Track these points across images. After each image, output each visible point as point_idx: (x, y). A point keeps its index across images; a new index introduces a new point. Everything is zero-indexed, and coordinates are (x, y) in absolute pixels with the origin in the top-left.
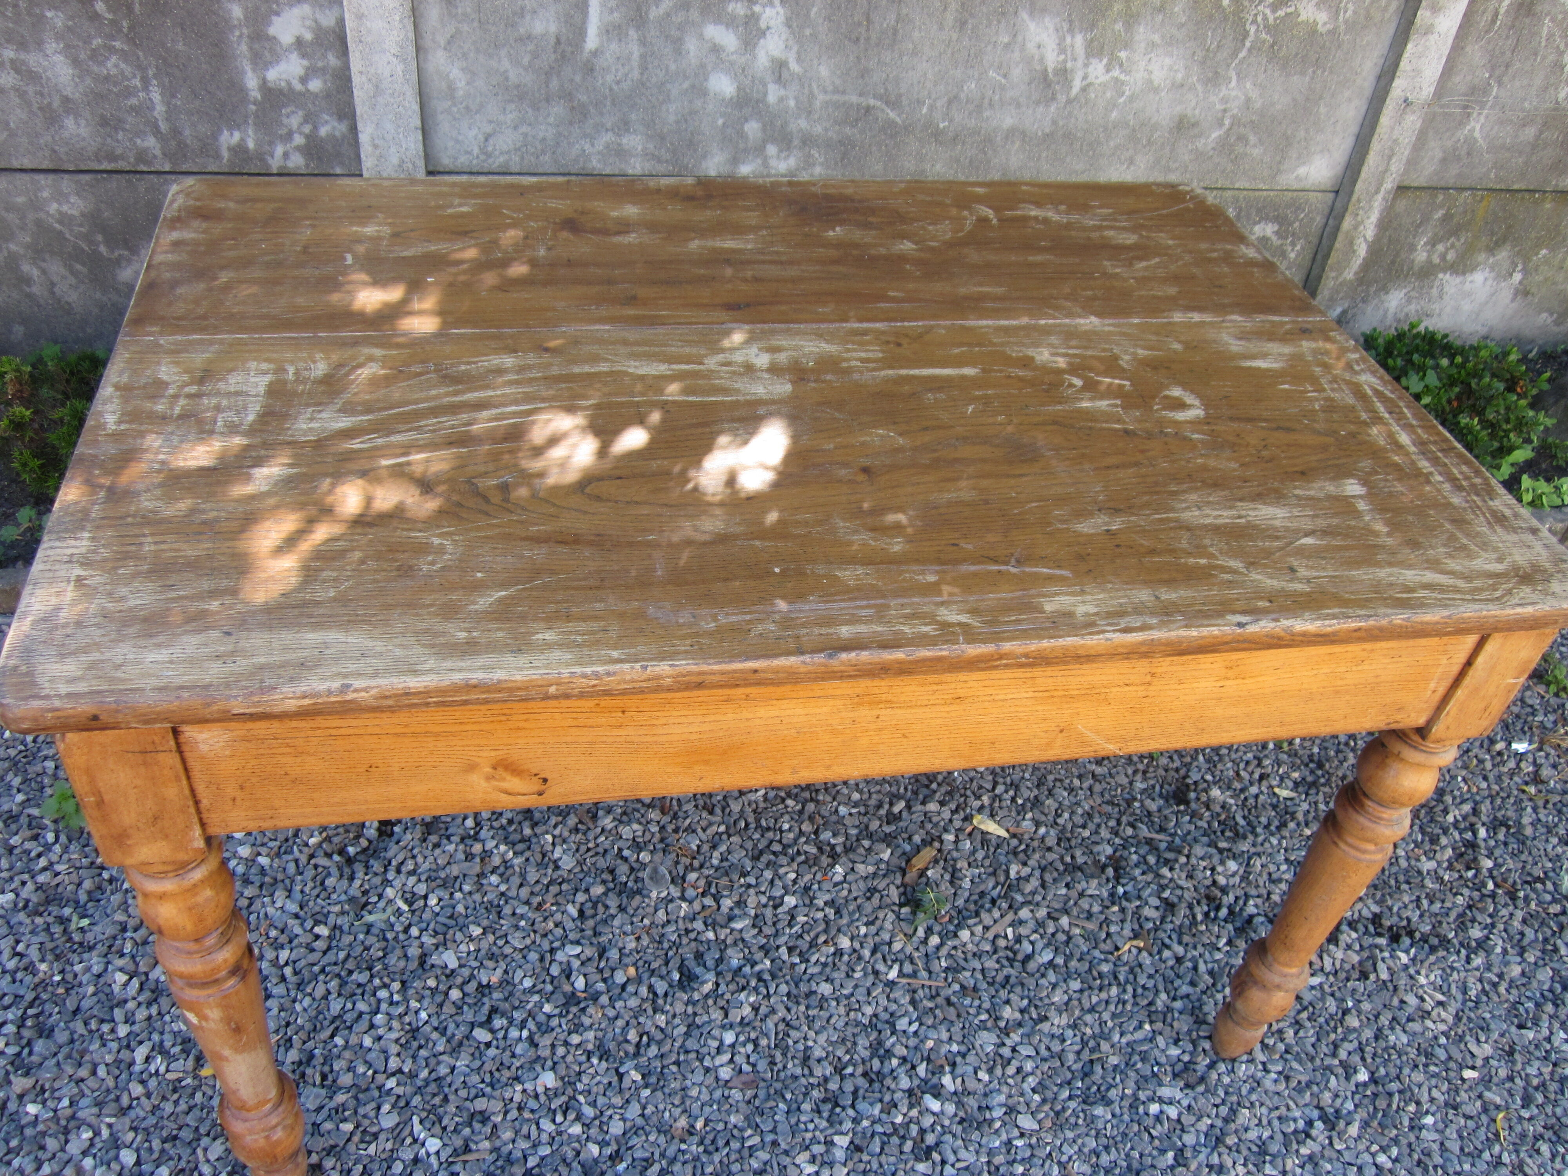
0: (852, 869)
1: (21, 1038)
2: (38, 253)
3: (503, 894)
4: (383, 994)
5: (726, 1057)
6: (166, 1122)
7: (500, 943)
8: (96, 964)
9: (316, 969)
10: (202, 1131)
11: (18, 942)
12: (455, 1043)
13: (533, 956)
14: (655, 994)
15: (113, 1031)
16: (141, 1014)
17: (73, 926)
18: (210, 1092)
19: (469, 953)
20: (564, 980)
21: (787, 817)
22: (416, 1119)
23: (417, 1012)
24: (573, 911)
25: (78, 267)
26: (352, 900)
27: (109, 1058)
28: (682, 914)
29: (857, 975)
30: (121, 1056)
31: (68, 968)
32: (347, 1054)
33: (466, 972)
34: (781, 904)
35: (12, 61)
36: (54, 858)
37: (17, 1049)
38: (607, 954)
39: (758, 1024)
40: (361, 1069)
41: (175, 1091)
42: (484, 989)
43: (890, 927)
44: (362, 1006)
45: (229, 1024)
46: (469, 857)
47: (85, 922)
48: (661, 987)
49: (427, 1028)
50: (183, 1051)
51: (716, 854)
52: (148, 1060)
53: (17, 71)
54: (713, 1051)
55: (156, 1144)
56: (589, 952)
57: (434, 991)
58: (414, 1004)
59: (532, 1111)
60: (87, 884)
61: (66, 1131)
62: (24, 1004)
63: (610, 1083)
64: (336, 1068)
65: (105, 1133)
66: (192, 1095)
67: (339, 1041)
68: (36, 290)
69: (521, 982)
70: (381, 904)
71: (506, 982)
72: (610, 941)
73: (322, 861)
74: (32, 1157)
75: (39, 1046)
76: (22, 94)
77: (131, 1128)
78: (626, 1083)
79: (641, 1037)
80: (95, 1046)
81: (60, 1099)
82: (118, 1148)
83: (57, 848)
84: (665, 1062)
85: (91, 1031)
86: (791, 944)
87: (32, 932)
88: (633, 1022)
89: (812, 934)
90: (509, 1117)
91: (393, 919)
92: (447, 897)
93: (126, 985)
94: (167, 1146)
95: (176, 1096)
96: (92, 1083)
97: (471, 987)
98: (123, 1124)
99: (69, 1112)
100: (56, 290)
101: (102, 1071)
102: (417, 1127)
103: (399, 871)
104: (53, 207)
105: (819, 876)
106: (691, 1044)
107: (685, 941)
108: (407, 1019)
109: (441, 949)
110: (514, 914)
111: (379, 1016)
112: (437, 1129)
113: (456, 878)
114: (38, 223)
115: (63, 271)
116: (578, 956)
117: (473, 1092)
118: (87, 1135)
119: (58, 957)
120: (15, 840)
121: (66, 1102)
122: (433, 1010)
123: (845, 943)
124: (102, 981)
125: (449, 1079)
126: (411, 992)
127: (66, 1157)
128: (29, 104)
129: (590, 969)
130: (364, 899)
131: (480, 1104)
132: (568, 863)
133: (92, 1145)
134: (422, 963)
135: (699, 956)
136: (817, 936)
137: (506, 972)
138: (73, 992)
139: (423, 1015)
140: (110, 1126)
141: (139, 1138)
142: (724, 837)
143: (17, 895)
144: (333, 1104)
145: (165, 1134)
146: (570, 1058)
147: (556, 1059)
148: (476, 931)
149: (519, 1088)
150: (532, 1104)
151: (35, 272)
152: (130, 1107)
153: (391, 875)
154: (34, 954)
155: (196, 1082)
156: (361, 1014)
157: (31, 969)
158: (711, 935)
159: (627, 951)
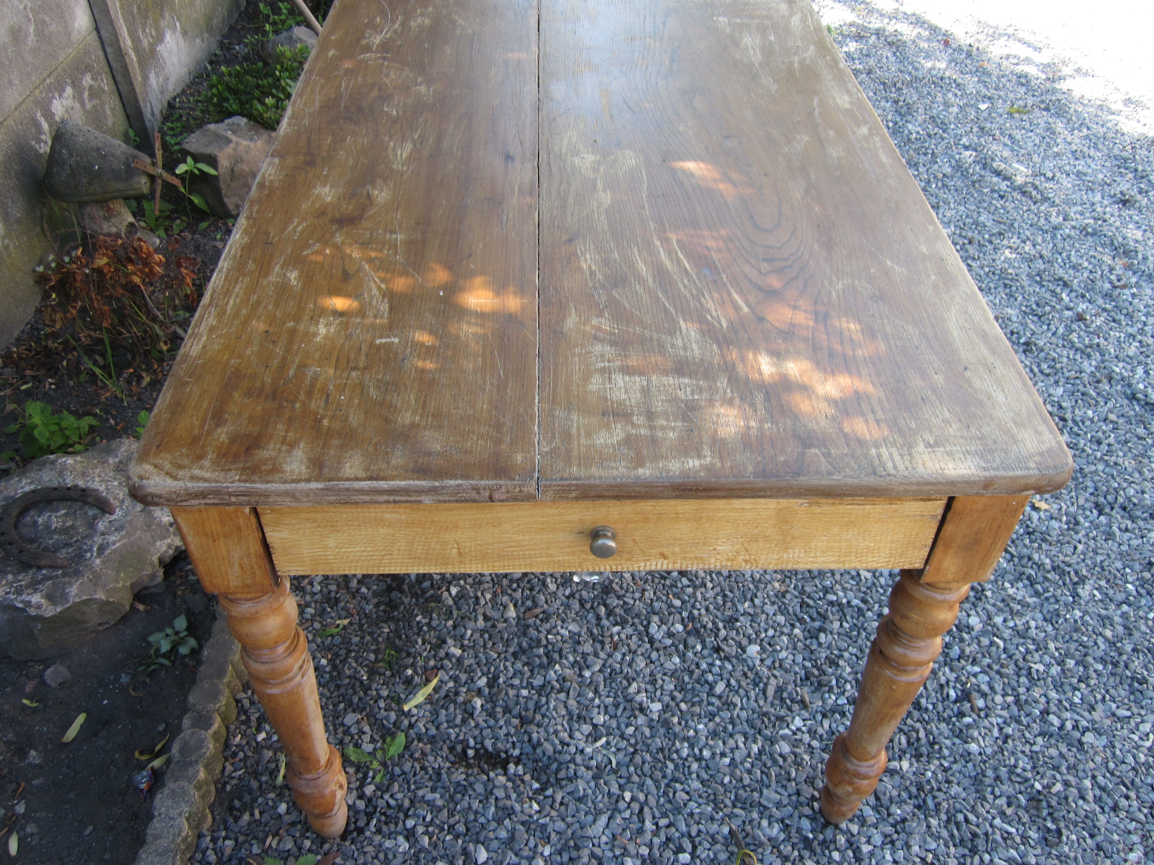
33: (665, 698)
97: (678, 696)
137: (666, 674)
150: (769, 662)
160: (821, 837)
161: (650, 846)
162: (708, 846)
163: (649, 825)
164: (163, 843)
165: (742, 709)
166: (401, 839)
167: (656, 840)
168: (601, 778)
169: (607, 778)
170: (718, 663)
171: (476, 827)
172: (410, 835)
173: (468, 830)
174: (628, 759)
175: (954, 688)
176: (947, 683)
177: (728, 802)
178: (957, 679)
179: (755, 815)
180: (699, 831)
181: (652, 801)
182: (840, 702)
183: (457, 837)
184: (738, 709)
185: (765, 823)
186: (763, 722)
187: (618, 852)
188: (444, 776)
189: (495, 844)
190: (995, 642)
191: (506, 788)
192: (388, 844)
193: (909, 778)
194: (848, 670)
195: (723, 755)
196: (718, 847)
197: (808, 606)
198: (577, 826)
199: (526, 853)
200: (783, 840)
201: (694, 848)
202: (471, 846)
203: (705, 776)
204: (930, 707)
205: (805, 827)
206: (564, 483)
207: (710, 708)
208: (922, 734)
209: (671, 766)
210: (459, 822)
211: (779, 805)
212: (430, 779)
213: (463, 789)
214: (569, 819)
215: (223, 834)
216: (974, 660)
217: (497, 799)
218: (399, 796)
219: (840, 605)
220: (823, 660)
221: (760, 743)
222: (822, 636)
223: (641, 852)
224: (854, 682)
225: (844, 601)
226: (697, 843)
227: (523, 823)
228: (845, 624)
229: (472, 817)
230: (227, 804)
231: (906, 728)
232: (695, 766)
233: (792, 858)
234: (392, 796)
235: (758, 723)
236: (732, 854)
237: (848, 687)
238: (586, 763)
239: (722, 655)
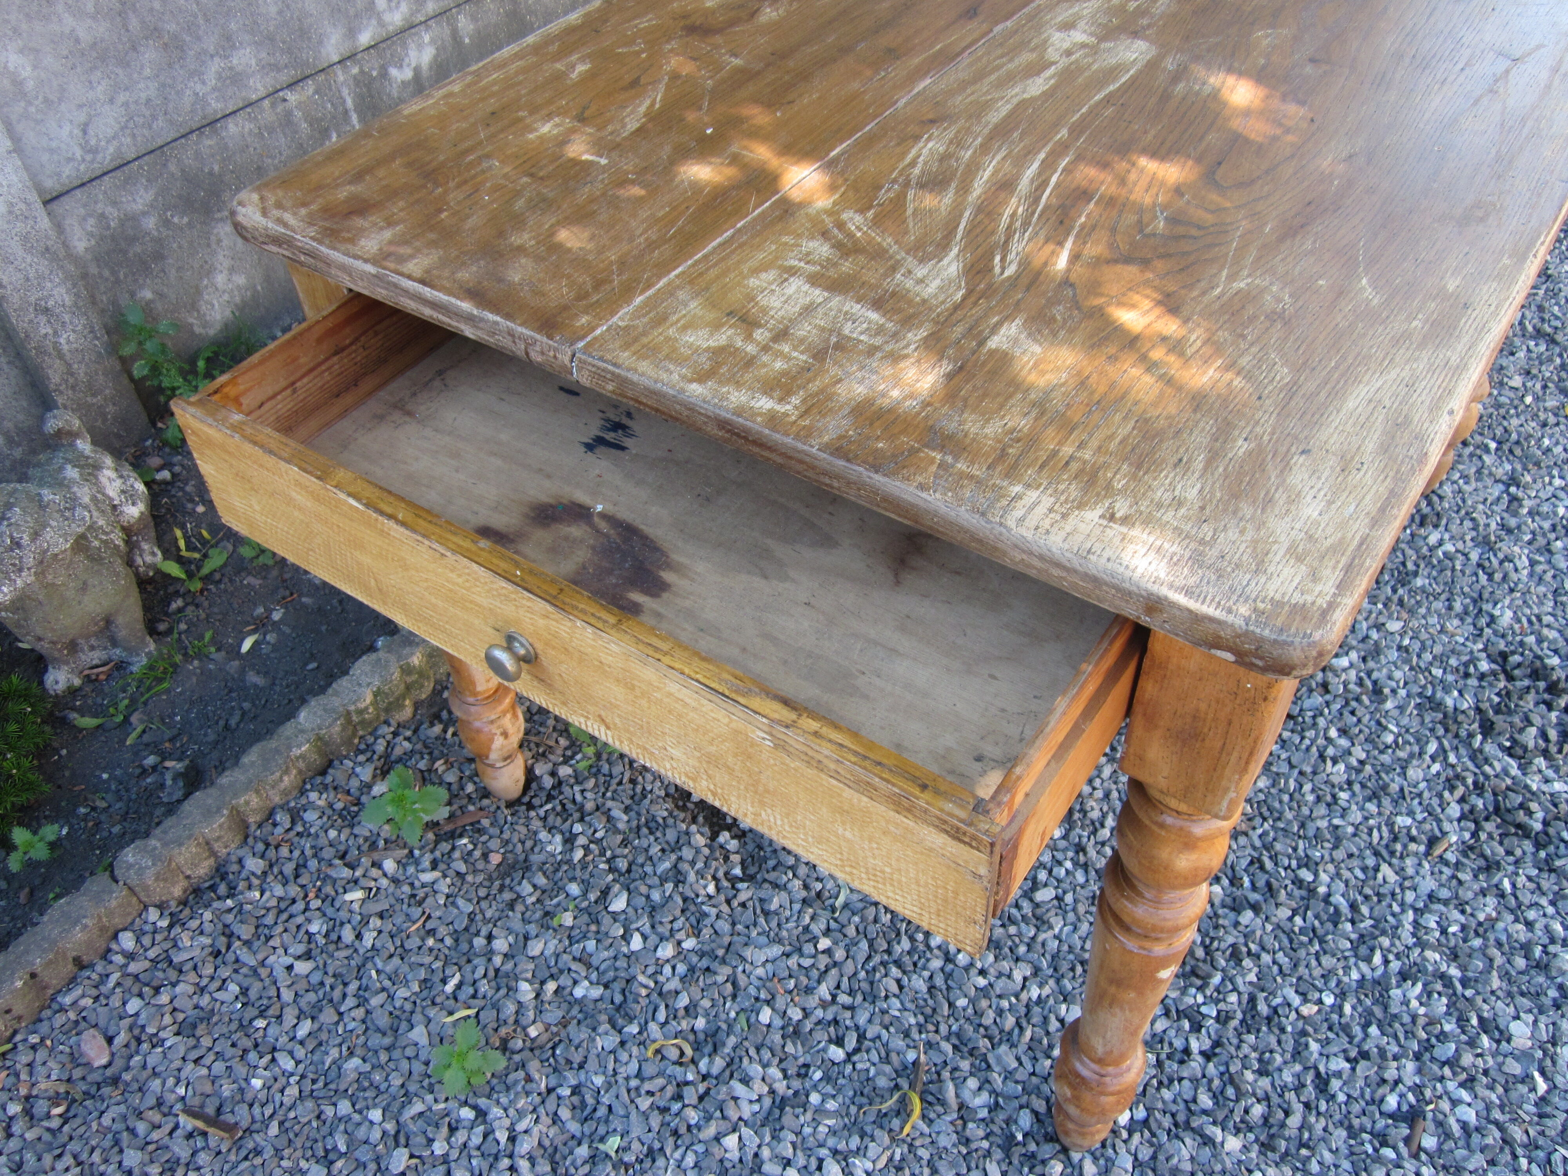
9: (862, 974)
12: (1030, 919)
18: (926, 1141)
32: (981, 1005)
40: (1006, 1005)
47: (615, 1141)
50: (860, 1137)
66: (919, 1157)
67: (960, 1003)
130: (815, 892)
144: (1022, 1049)
160: (1032, 1147)
161: (806, 1014)
162: (875, 1057)
163: (824, 991)
164: (336, 702)
165: (1056, 937)
166: (558, 838)
167: (819, 1013)
168: (811, 906)
169: (819, 911)
170: (1068, 864)
171: (637, 871)
172: (569, 840)
173: (629, 871)
174: (860, 905)
175: (1402, 1096)
176: (1397, 1082)
177: (943, 1029)
178: (1417, 1089)
179: (965, 1065)
180: (879, 1037)
181: (849, 967)
182: (1204, 1009)
183: (611, 870)
184: (1050, 934)
185: (973, 1083)
186: (1073, 969)
187: (763, 996)
188: (647, 802)
189: (641, 901)
190: (1533, 1078)
191: (698, 851)
192: (543, 835)
193: (1222, 1162)
194: (1252, 977)
195: (982, 972)
196: (887, 1069)
197: (1262, 868)
198: (742, 939)
199: (664, 930)
200: (983, 1120)
201: (857, 1050)
202: (617, 887)
203: (939, 981)
204: (1341, 1097)
205: (1021, 1122)
206: (600, 364)
207: (1014, 911)
208: (1294, 1121)
209: (906, 944)
210: (625, 857)
211: (1008, 1075)
212: (632, 798)
213: (652, 826)
214: (739, 927)
215: (408, 733)
216: (1472, 1079)
217: (680, 858)
218: (589, 795)
219: (1312, 891)
220: (1223, 945)
221: (1047, 991)
222: (1247, 916)
223: (789, 1012)
224: (1245, 997)
225: (1322, 890)
226: (864, 1048)
227: (685, 900)
228: (1298, 920)
229: (640, 860)
230: (435, 710)
231: (1275, 1099)
232: (936, 964)
233: (974, 1146)
234: (583, 791)
235: (1064, 967)
236: (897, 1087)
237: (1233, 998)
238: (808, 881)
239: (1082, 858)
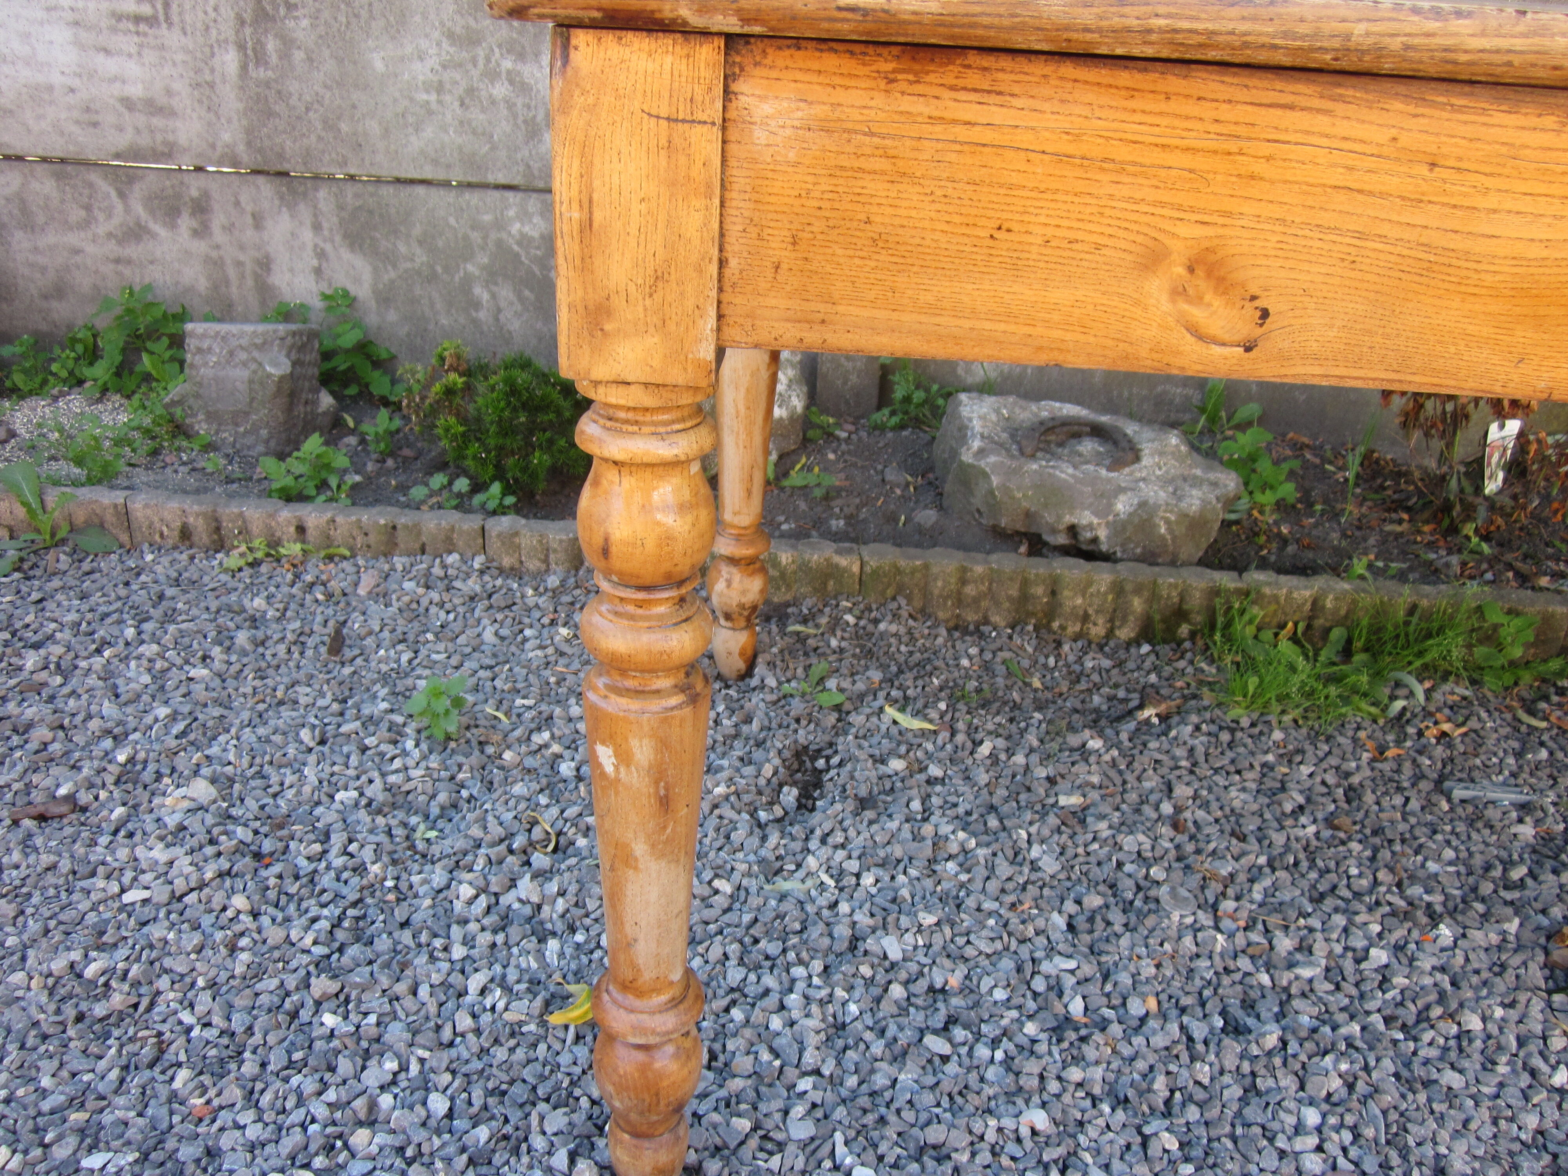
0: (1464, 936)
1: (334, 940)
2: (492, 276)
3: (962, 885)
4: (799, 971)
5: (1313, 1141)
6: (494, 1070)
7: (961, 941)
8: (439, 877)
9: (712, 927)
10: (540, 1092)
11: (351, 841)
12: (897, 1048)
13: (1007, 964)
14: (1190, 1039)
15: (446, 949)
16: (484, 939)
17: (418, 835)
18: (557, 1046)
19: (916, 947)
20: (1052, 995)
21: (1352, 861)
22: (839, 1137)
23: (844, 1004)
24: (1060, 921)
25: (527, 293)
26: (761, 861)
27: (436, 978)
28: (1218, 948)
29: (1502, 1069)
30: (451, 979)
31: (404, 876)
32: (748, 1033)
33: (913, 967)
34: (1366, 958)
35: (509, 72)
36: (411, 763)
37: (325, 951)
38: (1113, 978)
39: (1355, 1105)
40: (765, 1056)
41: (513, 1035)
42: (936, 992)
43: (1540, 1017)
44: (769, 981)
45: (657, 783)
46: (916, 837)
47: (432, 834)
48: (1199, 1031)
49: (859, 1025)
50: (529, 990)
51: (1257, 887)
52: (483, 992)
53: (511, 82)
54: (1290, 1131)
55: (477, 1095)
56: (1088, 969)
57: (869, 982)
58: (840, 993)
59: (1013, 1159)
60: (442, 797)
61: (367, 1055)
62: (343, 903)
63: (1128, 1147)
64: (731, 1046)
65: (414, 1068)
66: (534, 1046)
67: (737, 1014)
68: (482, 315)
69: (990, 992)
70: (801, 874)
71: (968, 989)
72: (1116, 964)
73: (727, 812)
74: (317, 1076)
75: (354, 951)
76: (510, 106)
77: (448, 1069)
78: (1154, 1150)
79: (1172, 1092)
80: (423, 959)
81: (366, 1014)
82: (427, 1090)
83: (416, 753)
84: (1214, 1133)
85: (419, 945)
86: (1388, 1012)
87: (371, 831)
88: (1160, 1066)
89: (1420, 1003)
90: (978, 1160)
91: (813, 893)
92: (887, 878)
93: (470, 902)
94: (491, 1101)
95: (512, 1042)
96: (409, 1002)
97: (921, 986)
98: (440, 1060)
99: (374, 1032)
100: (502, 317)
101: (424, 991)
102: (841, 1149)
103: (823, 841)
104: (516, 228)
105: (1415, 934)
106: (1252, 1112)
107: (1226, 980)
108: (830, 1009)
109: (879, 933)
110: (979, 909)
111: (793, 996)
112: (870, 1156)
113: (899, 861)
114: (499, 243)
115: (511, 296)
116: (1072, 972)
117: (924, 1117)
118: (391, 1065)
119: (394, 862)
120: (370, 741)
121: (372, 1019)
122: (867, 1004)
123: (1474, 1023)
124: (441, 896)
125: (887, 1095)
126: (837, 977)
127: (360, 1087)
128: (515, 116)
129: (1093, 989)
130: (778, 864)
131: (935, 1134)
132: (1050, 865)
133: (394, 1083)
134: (853, 948)
135: (1249, 1005)
136: (1428, 1007)
137: (967, 977)
138: (405, 904)
139: (853, 1008)
140: (422, 1061)
141: (456, 1084)
142: (1267, 870)
143: (362, 794)
144: (723, 1093)
145: (490, 1085)
146: (1067, 1098)
147: (1045, 1097)
148: (928, 920)
149: (993, 1123)
150: (1012, 1148)
151: (486, 296)
152: (451, 1044)
153: (813, 844)
154: (367, 854)
155: (541, 1031)
156: (767, 992)
157: (360, 869)
158: (1265, 979)
159: (1143, 978)
